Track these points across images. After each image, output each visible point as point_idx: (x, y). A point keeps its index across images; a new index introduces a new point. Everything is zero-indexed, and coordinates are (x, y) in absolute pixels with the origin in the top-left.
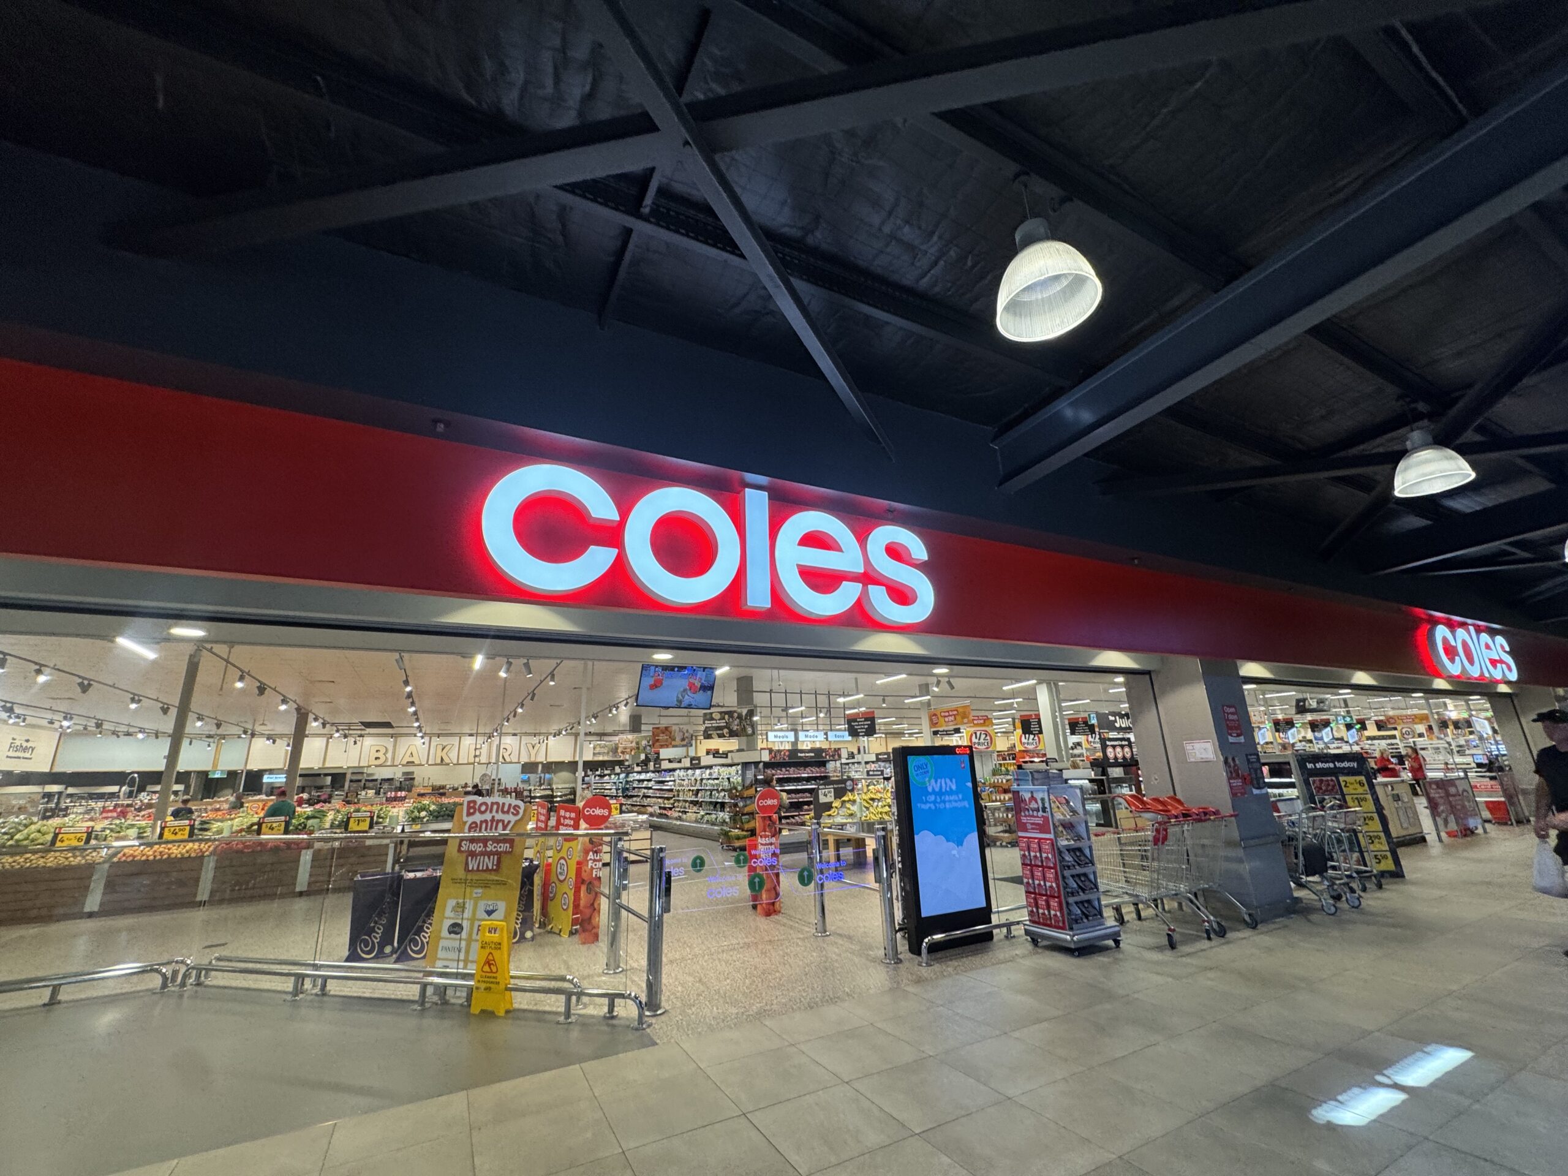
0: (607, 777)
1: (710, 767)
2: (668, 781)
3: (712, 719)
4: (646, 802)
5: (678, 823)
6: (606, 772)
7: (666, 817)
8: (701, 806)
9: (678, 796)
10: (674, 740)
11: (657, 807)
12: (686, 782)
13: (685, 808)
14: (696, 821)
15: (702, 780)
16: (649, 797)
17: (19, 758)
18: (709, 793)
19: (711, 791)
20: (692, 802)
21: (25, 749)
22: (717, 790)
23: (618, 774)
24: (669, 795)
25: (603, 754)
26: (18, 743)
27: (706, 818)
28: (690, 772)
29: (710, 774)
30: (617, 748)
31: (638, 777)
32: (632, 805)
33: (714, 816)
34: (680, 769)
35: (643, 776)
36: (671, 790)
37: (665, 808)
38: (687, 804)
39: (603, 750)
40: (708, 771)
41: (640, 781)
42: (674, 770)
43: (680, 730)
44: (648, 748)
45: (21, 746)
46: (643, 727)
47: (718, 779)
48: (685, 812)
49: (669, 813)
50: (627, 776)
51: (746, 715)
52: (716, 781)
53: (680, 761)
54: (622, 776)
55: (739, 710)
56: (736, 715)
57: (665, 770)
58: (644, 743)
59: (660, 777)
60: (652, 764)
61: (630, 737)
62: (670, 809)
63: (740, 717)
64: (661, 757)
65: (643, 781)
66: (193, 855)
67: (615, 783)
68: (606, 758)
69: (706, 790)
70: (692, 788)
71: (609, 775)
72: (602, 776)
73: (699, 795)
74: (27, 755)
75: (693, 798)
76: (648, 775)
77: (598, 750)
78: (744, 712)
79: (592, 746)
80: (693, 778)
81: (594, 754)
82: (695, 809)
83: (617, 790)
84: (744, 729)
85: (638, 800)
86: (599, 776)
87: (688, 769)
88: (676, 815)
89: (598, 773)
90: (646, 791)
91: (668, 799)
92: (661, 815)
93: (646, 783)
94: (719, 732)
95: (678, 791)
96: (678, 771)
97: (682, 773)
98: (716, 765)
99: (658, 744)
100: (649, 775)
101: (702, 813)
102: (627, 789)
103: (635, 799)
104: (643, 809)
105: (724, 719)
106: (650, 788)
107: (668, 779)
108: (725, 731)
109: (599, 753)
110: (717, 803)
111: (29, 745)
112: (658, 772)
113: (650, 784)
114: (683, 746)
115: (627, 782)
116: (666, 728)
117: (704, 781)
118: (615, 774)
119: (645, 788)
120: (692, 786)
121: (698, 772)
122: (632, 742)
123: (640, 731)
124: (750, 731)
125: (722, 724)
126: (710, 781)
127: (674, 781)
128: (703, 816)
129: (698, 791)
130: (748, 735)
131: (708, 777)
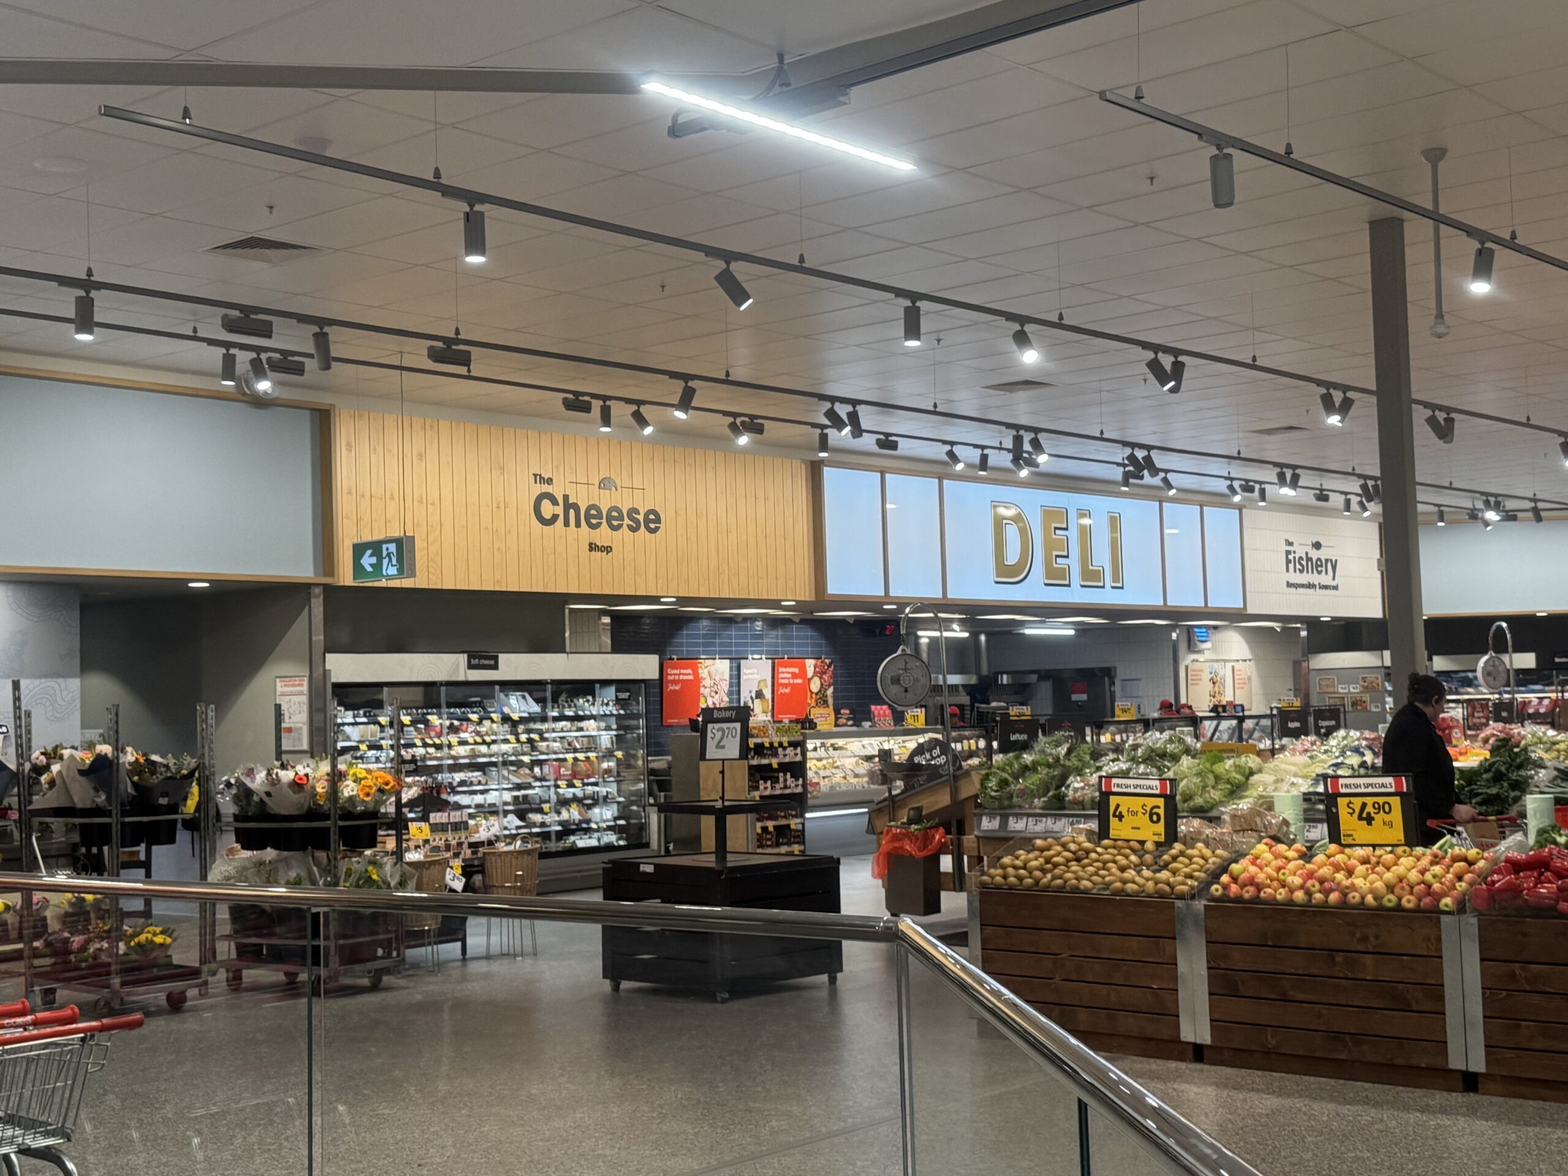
17: (1310, 586)
21: (1318, 566)
26: (1300, 551)
45: (1309, 559)
66: (1409, 901)
74: (1326, 579)
111: (1323, 554)
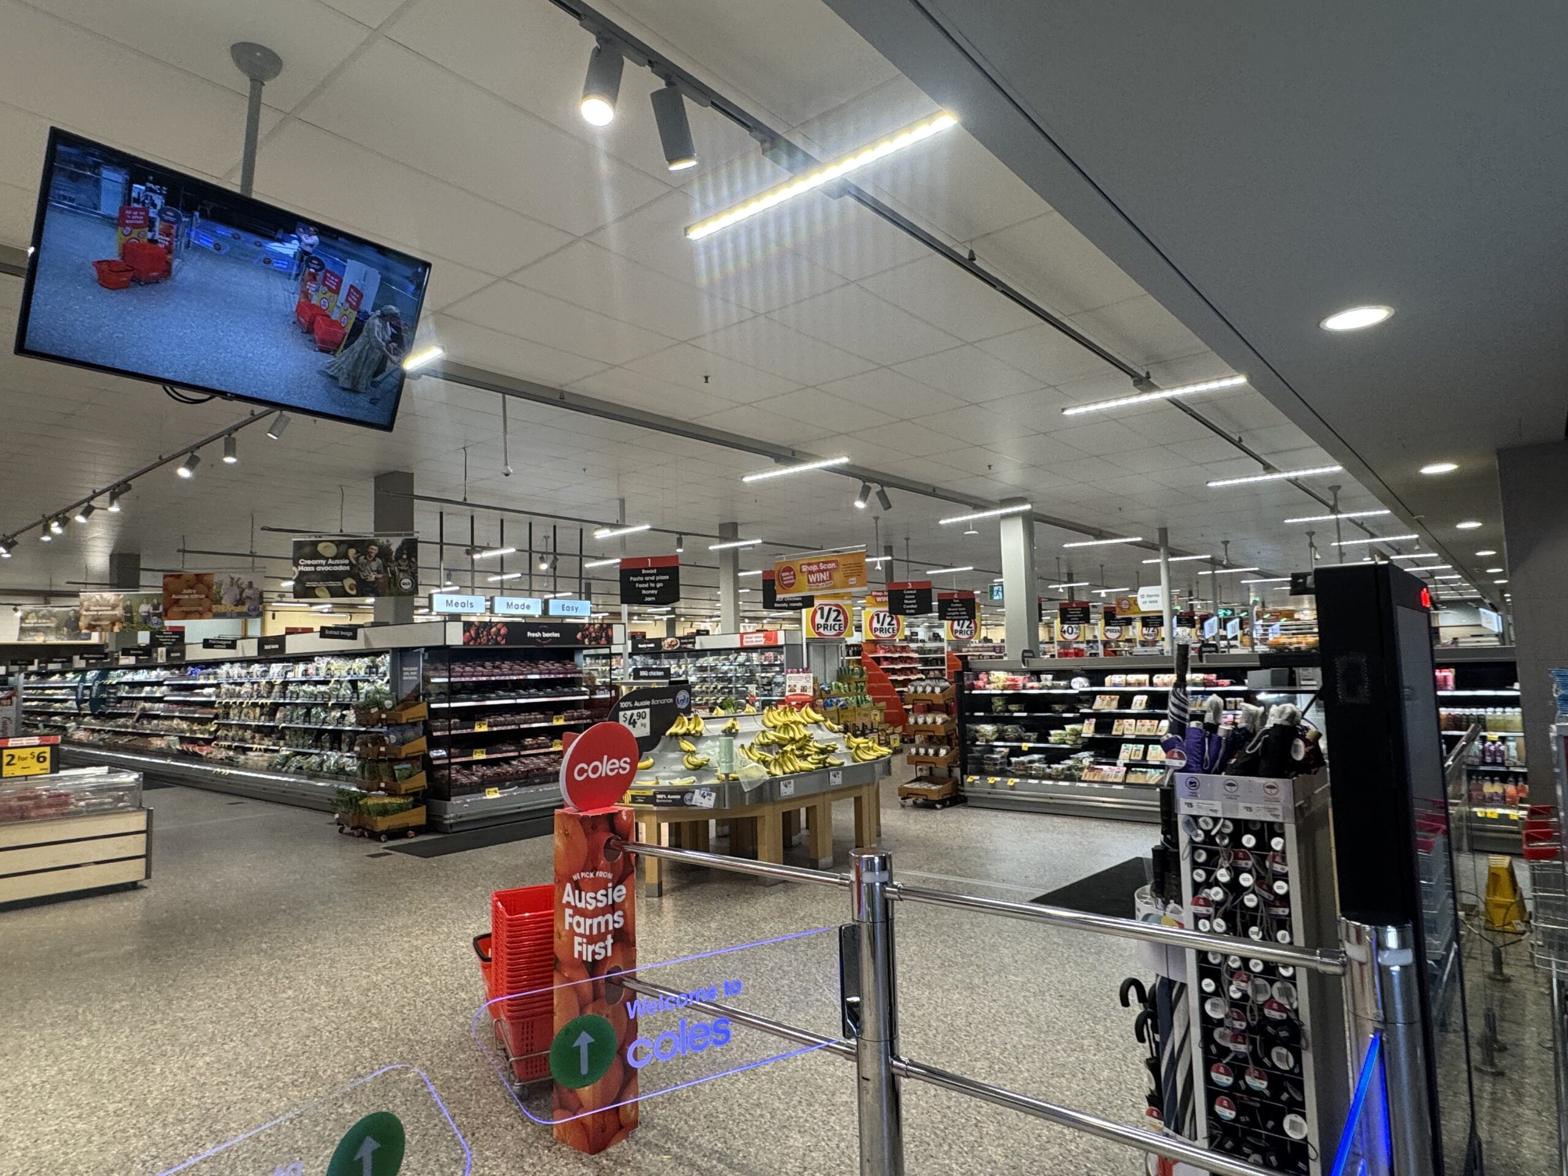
0: (56, 678)
1: (308, 658)
2: (203, 686)
3: (316, 555)
4: (148, 727)
5: (227, 771)
6: (51, 667)
7: (196, 757)
8: (282, 738)
9: (227, 715)
10: (218, 602)
11: (173, 739)
12: (246, 688)
13: (242, 740)
14: (271, 768)
15: (285, 684)
16: (157, 717)
18: (302, 711)
19: (308, 708)
20: (259, 729)
22: (324, 706)
23: (83, 672)
24: (208, 713)
25: (46, 630)
27: (295, 762)
28: (256, 668)
29: (305, 673)
30: (77, 618)
31: (130, 677)
32: (116, 733)
33: (315, 760)
34: (232, 662)
35: (142, 676)
36: (210, 705)
37: (194, 741)
38: (248, 734)
39: (44, 623)
40: (301, 667)
41: (133, 685)
42: (218, 663)
43: (233, 582)
44: (155, 619)
46: (145, 578)
47: (325, 683)
48: (245, 750)
49: (204, 751)
50: (104, 674)
51: (400, 550)
52: (322, 688)
53: (232, 645)
54: (91, 675)
55: (383, 540)
56: (374, 550)
57: (196, 664)
58: (144, 608)
59: (183, 677)
60: (162, 650)
61: (110, 596)
62: (208, 742)
63: (384, 553)
64: (186, 640)
65: (142, 684)
67: (74, 688)
68: (52, 640)
69: (297, 705)
70: (260, 701)
71: (63, 673)
72: (45, 675)
73: (278, 715)
75: (263, 722)
76: (154, 673)
77: (31, 622)
78: (395, 543)
79: (19, 614)
80: (263, 681)
81: (23, 630)
82: (267, 743)
83: (79, 702)
84: (394, 581)
85: (130, 722)
86: (37, 673)
87: (248, 662)
88: (223, 754)
89: (33, 668)
90: (148, 705)
91: (202, 721)
92: (183, 755)
93: (147, 689)
94: (332, 584)
95: (227, 706)
96: (226, 667)
97: (236, 670)
98: (322, 655)
99: (175, 609)
100: (154, 675)
101: (285, 751)
102: (104, 701)
103: (121, 721)
104: (140, 743)
105: (346, 557)
106: (160, 700)
107: (202, 681)
108: (348, 582)
109: (36, 630)
110: (322, 732)
112: (179, 667)
113: (158, 692)
114: (239, 615)
115: (103, 687)
116: (199, 578)
117: (291, 688)
118: (76, 671)
119: (146, 699)
120: (259, 696)
121: (276, 669)
122: (114, 607)
123: (136, 586)
124: (406, 583)
125: (341, 566)
126: (305, 687)
127: (217, 686)
128: (287, 758)
129: (276, 707)
130: (400, 593)
131: (300, 678)
